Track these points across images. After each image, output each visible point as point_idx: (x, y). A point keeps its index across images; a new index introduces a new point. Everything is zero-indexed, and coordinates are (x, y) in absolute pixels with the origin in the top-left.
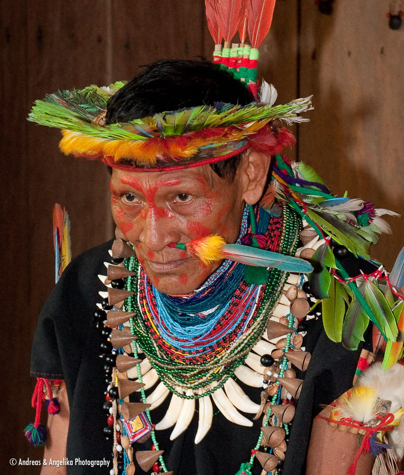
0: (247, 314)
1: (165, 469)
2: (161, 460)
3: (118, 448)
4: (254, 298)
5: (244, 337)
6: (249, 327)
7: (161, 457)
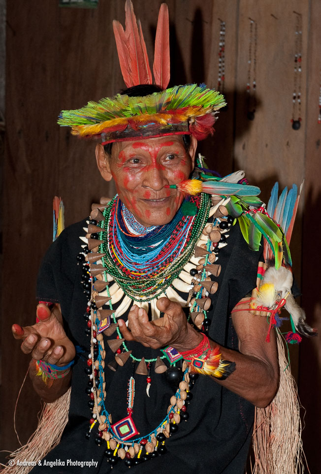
0: (180, 245)
1: (127, 350)
2: (124, 344)
3: (94, 341)
4: (185, 236)
5: (179, 259)
6: (181, 253)
7: (123, 343)
